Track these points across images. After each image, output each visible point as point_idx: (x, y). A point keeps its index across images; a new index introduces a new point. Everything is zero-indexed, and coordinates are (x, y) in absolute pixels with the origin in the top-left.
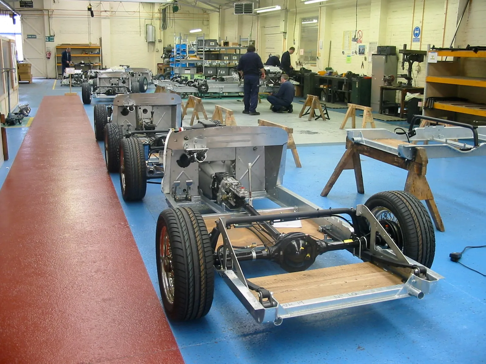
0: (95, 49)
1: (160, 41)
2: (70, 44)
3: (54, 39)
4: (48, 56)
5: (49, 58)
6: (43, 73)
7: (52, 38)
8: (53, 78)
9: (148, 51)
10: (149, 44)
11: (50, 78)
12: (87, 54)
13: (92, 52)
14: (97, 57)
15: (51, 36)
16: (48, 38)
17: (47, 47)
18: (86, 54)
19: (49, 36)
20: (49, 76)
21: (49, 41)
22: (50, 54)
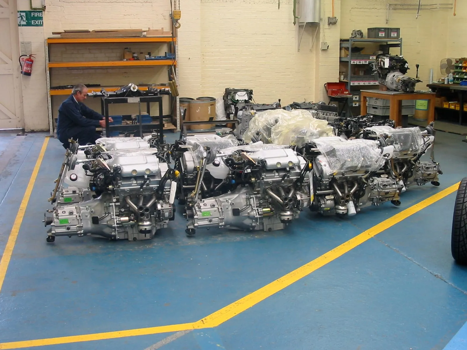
0: (157, 44)
1: (332, 22)
2: (87, 32)
3: (41, 18)
4: (25, 69)
5: (28, 74)
6: (10, 114)
7: (36, 15)
8: (42, 131)
9: (299, 50)
10: (302, 30)
11: (33, 132)
12: (138, 59)
13: (149, 54)
14: (162, 67)
15: (35, 10)
16: (24, 14)
17: (22, 43)
18: (134, 58)
19: (28, 9)
20: (31, 124)
21: (29, 24)
22: (30, 62)
